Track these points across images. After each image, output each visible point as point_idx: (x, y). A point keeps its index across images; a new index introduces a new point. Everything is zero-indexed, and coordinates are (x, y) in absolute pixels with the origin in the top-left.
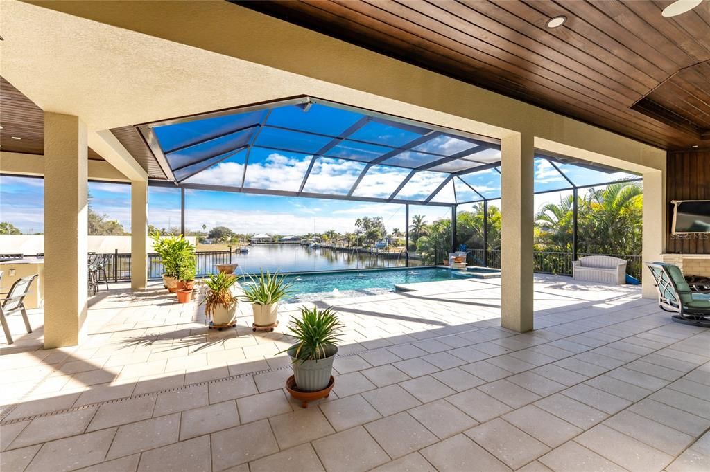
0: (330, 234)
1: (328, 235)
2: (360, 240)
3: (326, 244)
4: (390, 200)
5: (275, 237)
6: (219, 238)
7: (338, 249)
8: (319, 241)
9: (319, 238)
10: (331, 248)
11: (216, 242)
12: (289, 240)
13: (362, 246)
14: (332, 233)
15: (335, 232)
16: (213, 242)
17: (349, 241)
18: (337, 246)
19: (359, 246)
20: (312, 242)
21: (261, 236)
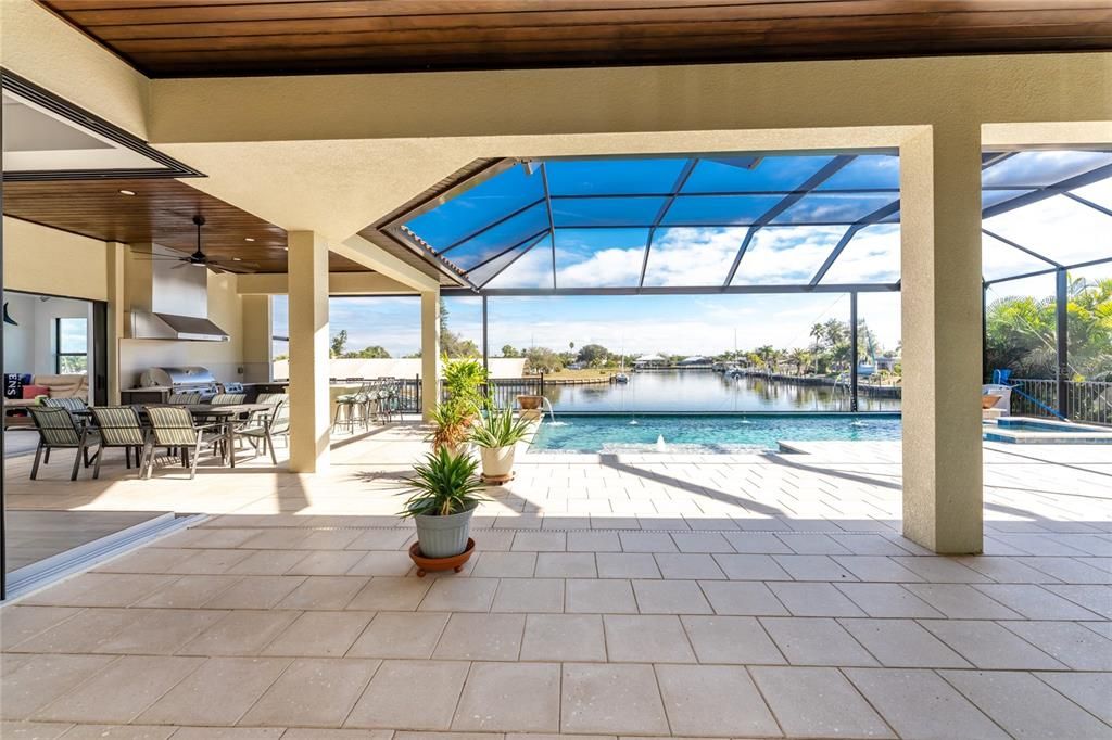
0: (764, 353)
1: (759, 355)
2: (822, 363)
3: (759, 369)
4: (812, 288)
5: (671, 359)
6: (590, 360)
7: (777, 378)
8: (742, 364)
9: (745, 359)
10: (764, 377)
11: (587, 367)
12: (693, 363)
13: (824, 372)
14: (767, 350)
15: (774, 349)
16: (583, 367)
18: (776, 373)
19: (818, 373)
20: (731, 367)
21: (649, 358)
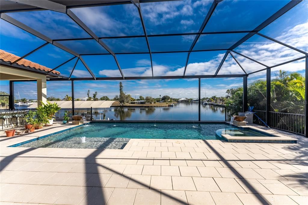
0: (214, 98)
1: (212, 98)
3: (212, 102)
5: (189, 99)
6: (165, 100)
7: (218, 105)
8: (208, 101)
10: (214, 105)
12: (195, 101)
14: (215, 97)
16: (163, 102)
17: (223, 101)
21: (182, 99)
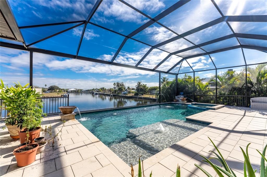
2: (115, 91)
4: (153, 70)
5: (79, 90)
6: (53, 90)
9: (98, 90)
10: (103, 94)
12: (85, 91)
15: (105, 88)
16: (50, 92)
17: (111, 91)
18: (106, 94)
20: (95, 92)
21: (72, 90)
